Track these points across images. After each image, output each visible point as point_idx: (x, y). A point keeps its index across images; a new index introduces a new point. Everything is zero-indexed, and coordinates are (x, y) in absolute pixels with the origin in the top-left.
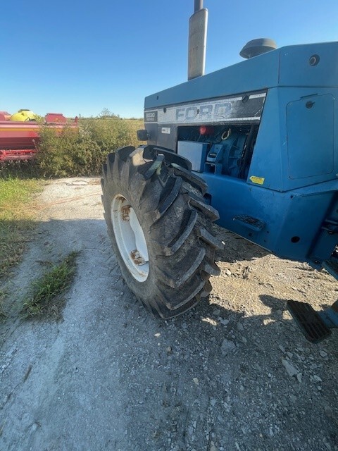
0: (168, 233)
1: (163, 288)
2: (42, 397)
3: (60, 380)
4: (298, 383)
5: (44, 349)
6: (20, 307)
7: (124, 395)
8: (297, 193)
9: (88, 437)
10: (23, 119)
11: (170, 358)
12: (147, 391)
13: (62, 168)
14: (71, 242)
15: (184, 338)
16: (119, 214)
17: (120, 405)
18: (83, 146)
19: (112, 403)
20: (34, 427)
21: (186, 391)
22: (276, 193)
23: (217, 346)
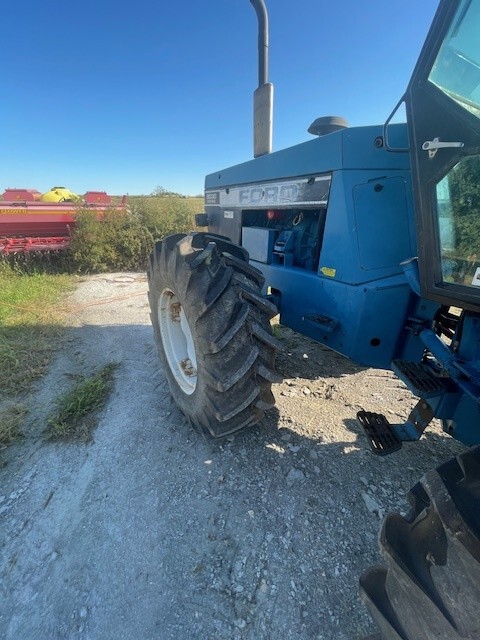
0: (216, 327)
1: (212, 394)
2: (64, 526)
3: (87, 507)
4: (379, 520)
5: (69, 473)
6: (43, 426)
7: (162, 526)
8: (371, 287)
9: (116, 569)
10: (57, 199)
11: (221, 487)
12: (190, 522)
13: (103, 260)
14: (108, 352)
15: (241, 466)
16: (168, 313)
17: (156, 536)
18: (130, 233)
19: (146, 534)
20: (54, 555)
21: (237, 524)
22: (349, 287)
23: (282, 476)
